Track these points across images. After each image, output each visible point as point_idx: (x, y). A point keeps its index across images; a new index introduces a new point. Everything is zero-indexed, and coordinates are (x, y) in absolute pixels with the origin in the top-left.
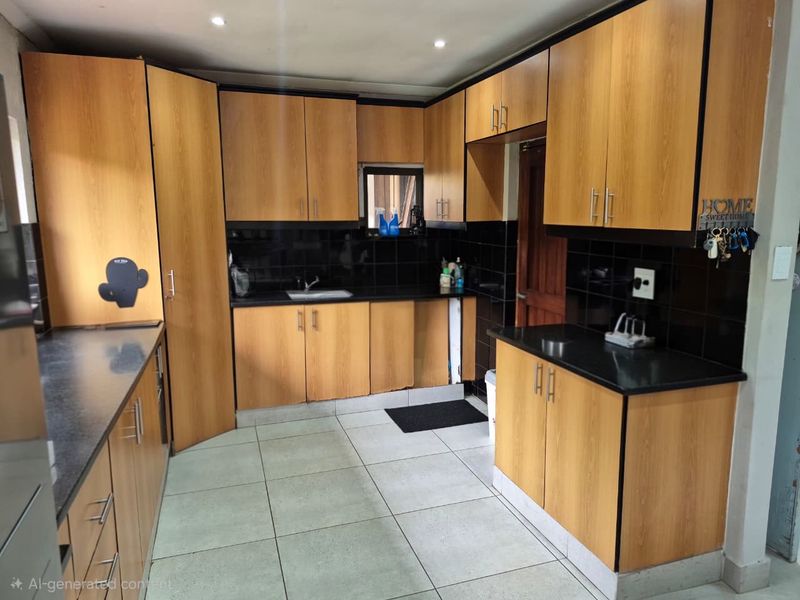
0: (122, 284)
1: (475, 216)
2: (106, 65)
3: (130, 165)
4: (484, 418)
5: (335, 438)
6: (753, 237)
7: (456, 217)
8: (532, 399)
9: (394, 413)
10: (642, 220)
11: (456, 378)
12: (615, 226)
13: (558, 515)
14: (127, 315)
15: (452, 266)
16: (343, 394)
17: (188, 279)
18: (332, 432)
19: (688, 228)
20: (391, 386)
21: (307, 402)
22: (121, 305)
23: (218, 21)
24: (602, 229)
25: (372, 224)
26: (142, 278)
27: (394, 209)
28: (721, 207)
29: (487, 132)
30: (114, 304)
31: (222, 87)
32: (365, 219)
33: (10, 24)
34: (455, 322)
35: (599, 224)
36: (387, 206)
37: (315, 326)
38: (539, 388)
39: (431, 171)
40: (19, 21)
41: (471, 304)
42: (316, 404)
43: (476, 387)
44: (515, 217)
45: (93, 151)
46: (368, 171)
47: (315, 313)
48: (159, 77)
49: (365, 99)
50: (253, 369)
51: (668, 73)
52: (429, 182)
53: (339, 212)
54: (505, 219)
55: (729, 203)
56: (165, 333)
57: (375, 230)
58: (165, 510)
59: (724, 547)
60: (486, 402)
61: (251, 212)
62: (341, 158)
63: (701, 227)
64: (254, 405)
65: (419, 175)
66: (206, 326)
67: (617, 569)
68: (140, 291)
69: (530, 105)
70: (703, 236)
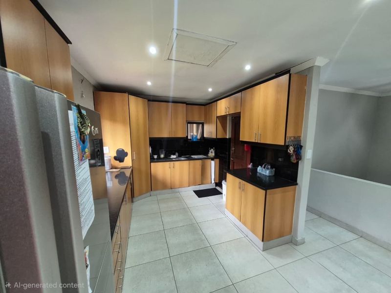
0: (120, 156)
1: (219, 136)
2: (117, 95)
3: (123, 122)
4: (221, 194)
5: (179, 199)
6: (301, 147)
7: (214, 136)
8: (237, 190)
9: (196, 192)
10: (269, 141)
11: (213, 182)
12: (261, 142)
13: (244, 224)
14: (122, 165)
15: (212, 150)
16: (181, 186)
17: (138, 154)
18: (178, 197)
19: (283, 144)
20: (195, 184)
21: (171, 188)
22: (120, 162)
23: (149, 83)
24: (257, 143)
25: (189, 138)
26: (126, 154)
27: (195, 133)
28: (292, 138)
29: (223, 114)
30: (118, 162)
31: (149, 100)
32: (187, 137)
33: (90, 83)
34: (213, 166)
35: (257, 141)
36: (193, 132)
37: (174, 167)
38: (240, 188)
39: (206, 123)
40: (93, 82)
41: (217, 160)
42: (173, 190)
43: (219, 184)
44: (230, 137)
45: (113, 119)
46: (188, 123)
47: (174, 164)
48: (132, 98)
49: (189, 104)
50: (156, 179)
51: (277, 101)
52: (206, 127)
53: (180, 134)
54: (228, 137)
55: (294, 137)
56: (132, 170)
57: (190, 139)
58: (132, 221)
59: (292, 233)
60: (222, 189)
61: (156, 135)
62: (181, 120)
63: (287, 144)
64: (156, 189)
65: (203, 124)
66: (143, 168)
67: (263, 241)
68: (126, 158)
69: (236, 107)
70: (287, 147)
